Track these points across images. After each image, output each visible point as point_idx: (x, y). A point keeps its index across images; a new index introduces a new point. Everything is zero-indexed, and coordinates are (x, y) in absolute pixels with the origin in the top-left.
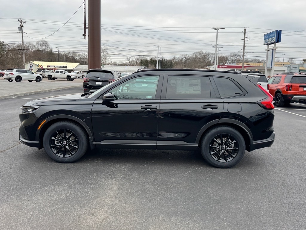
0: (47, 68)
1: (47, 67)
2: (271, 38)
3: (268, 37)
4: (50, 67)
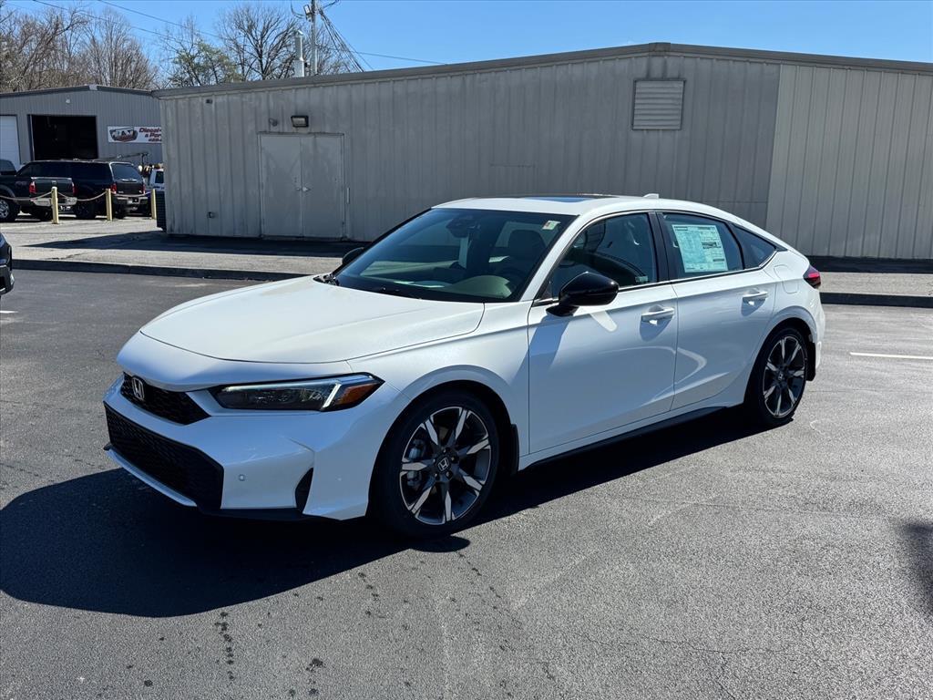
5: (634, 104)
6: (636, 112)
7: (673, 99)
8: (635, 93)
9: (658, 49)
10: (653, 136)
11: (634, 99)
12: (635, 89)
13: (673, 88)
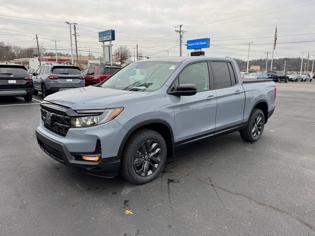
2: (106, 36)
3: (103, 35)
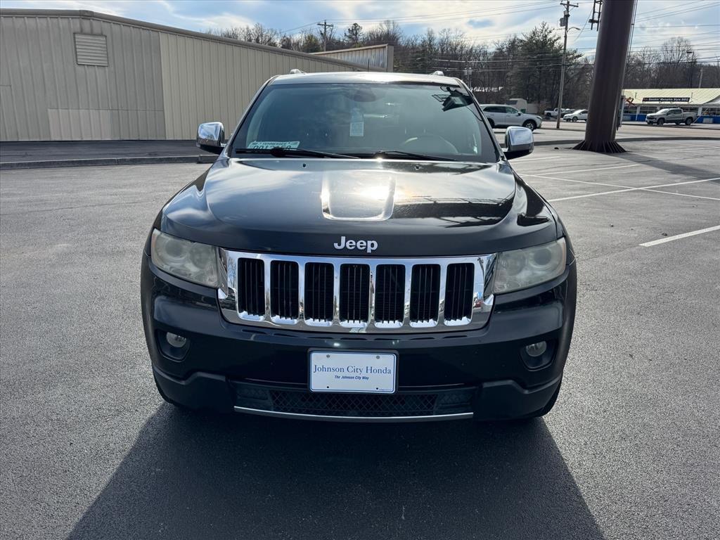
0: (641, 102)
1: (643, 101)
4: (648, 101)
5: (76, 48)
6: (78, 53)
7: (101, 47)
8: (75, 42)
9: (86, 14)
10: (91, 69)
11: (75, 45)
12: (75, 38)
13: (99, 40)
